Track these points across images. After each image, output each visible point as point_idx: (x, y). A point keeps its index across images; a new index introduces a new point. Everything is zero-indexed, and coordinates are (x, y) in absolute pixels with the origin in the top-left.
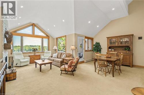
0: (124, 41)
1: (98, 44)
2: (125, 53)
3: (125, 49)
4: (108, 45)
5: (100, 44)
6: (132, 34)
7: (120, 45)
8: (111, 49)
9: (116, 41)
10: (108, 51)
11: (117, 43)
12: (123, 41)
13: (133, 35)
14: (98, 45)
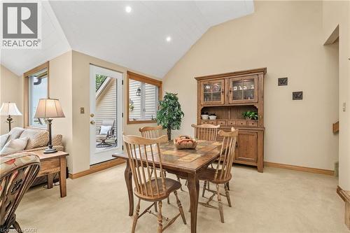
0: (241, 89)
1: (170, 98)
2: (244, 126)
3: (245, 116)
4: (199, 101)
5: (177, 99)
6: (264, 67)
7: (232, 102)
8: (207, 114)
9: (222, 88)
10: (200, 121)
11: (222, 96)
12: (239, 91)
13: (264, 71)
14: (172, 102)
